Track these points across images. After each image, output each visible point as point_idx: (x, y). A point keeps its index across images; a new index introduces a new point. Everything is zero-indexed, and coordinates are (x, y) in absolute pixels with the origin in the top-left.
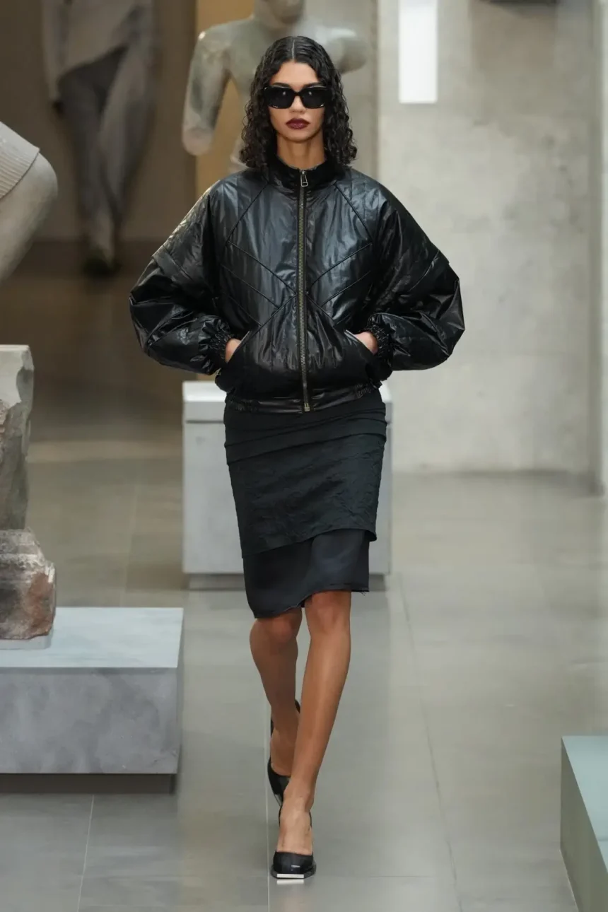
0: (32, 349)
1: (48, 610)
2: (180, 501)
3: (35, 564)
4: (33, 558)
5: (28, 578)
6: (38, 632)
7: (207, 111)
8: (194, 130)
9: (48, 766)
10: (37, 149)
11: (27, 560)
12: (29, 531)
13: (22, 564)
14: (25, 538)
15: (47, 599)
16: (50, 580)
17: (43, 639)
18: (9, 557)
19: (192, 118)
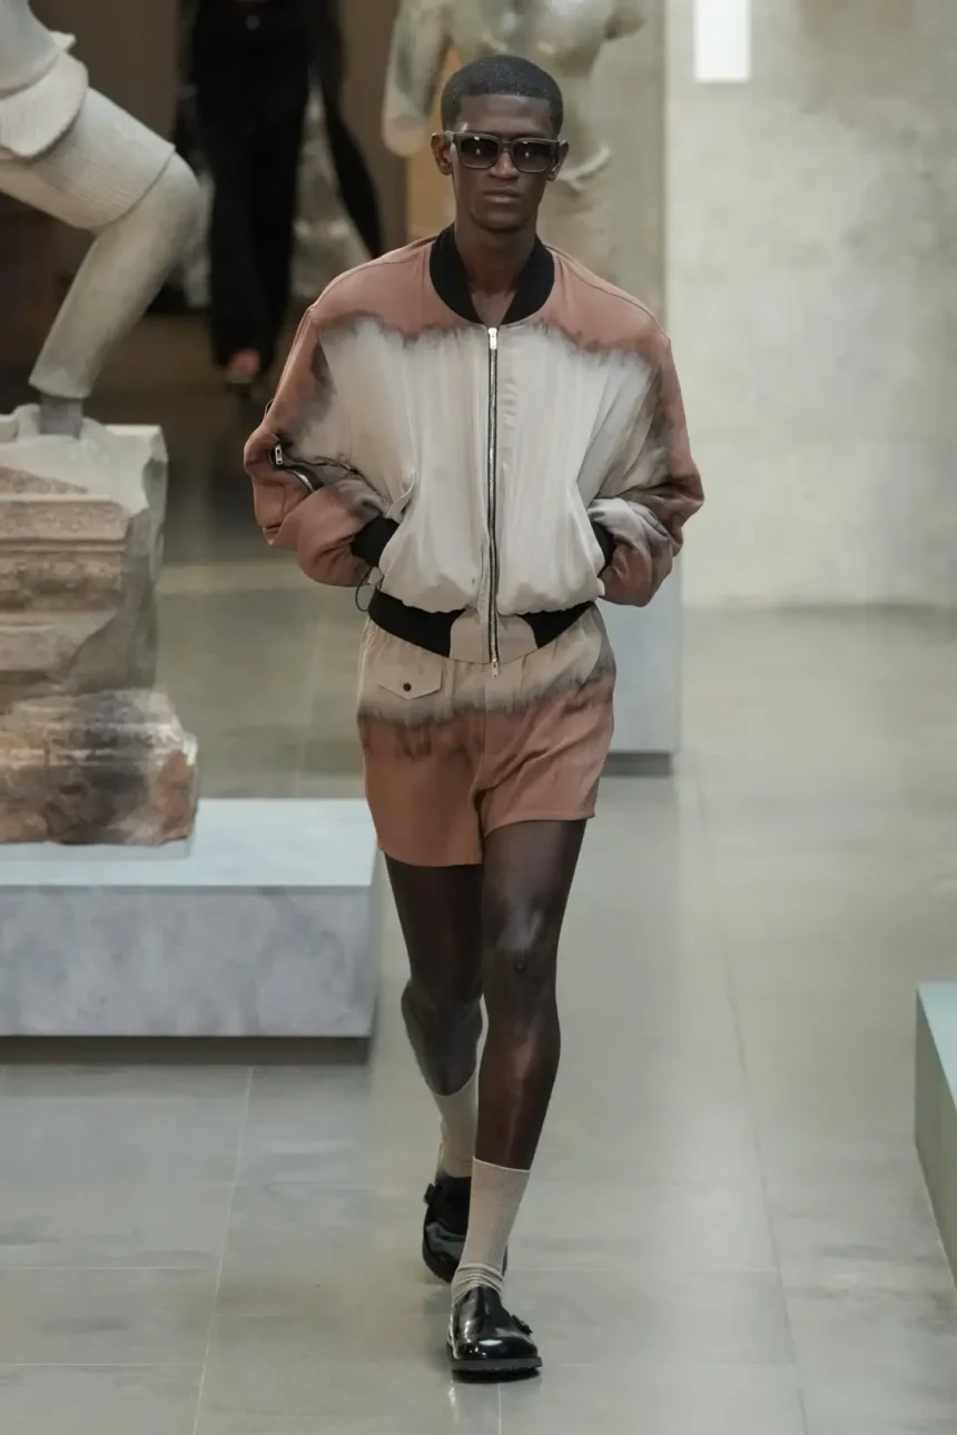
0: (165, 431)
1: (189, 803)
3: (169, 739)
4: (166, 729)
5: (157, 760)
6: (172, 834)
7: (419, 93)
8: (404, 122)
9: (186, 1024)
10: (170, 147)
11: (157, 732)
12: (161, 692)
13: (150, 737)
14: (154, 701)
15: (186, 787)
16: (191, 760)
17: (179, 845)
18: (131, 728)
19: (396, 103)
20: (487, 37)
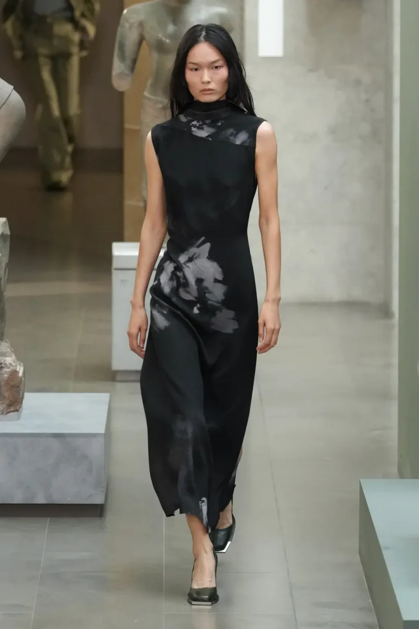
0: (9, 220)
1: (20, 394)
2: (109, 321)
3: (11, 364)
4: (9, 360)
5: (5, 373)
6: (12, 409)
7: (128, 62)
8: (121, 75)
9: (18, 498)
10: (12, 87)
11: (5, 361)
12: (7, 342)
13: (2, 364)
14: (5, 346)
15: (18, 387)
16: (21, 374)
17: (15, 414)
19: (118, 67)
20: (160, 36)
